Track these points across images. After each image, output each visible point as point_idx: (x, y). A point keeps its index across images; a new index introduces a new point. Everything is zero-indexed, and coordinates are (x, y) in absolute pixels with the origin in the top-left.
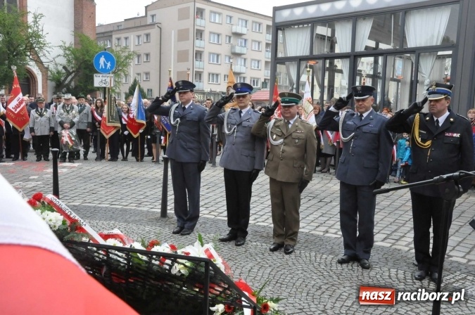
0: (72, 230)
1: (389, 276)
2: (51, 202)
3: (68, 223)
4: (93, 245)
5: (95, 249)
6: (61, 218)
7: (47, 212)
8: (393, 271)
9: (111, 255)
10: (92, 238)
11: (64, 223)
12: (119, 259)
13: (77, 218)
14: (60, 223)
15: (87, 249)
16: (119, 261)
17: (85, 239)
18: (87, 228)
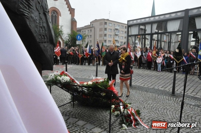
0: (72, 82)
1: (164, 98)
2: (66, 74)
3: (71, 80)
4: (78, 86)
5: (78, 87)
6: (69, 78)
7: (65, 76)
8: (165, 97)
9: (83, 89)
10: (77, 84)
11: (70, 80)
12: (85, 90)
13: (74, 78)
14: (69, 80)
15: (76, 87)
16: (85, 91)
17: (76, 84)
18: (76, 81)
